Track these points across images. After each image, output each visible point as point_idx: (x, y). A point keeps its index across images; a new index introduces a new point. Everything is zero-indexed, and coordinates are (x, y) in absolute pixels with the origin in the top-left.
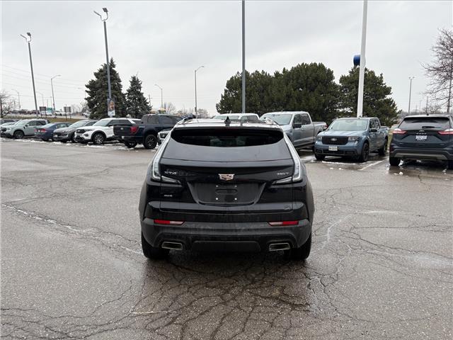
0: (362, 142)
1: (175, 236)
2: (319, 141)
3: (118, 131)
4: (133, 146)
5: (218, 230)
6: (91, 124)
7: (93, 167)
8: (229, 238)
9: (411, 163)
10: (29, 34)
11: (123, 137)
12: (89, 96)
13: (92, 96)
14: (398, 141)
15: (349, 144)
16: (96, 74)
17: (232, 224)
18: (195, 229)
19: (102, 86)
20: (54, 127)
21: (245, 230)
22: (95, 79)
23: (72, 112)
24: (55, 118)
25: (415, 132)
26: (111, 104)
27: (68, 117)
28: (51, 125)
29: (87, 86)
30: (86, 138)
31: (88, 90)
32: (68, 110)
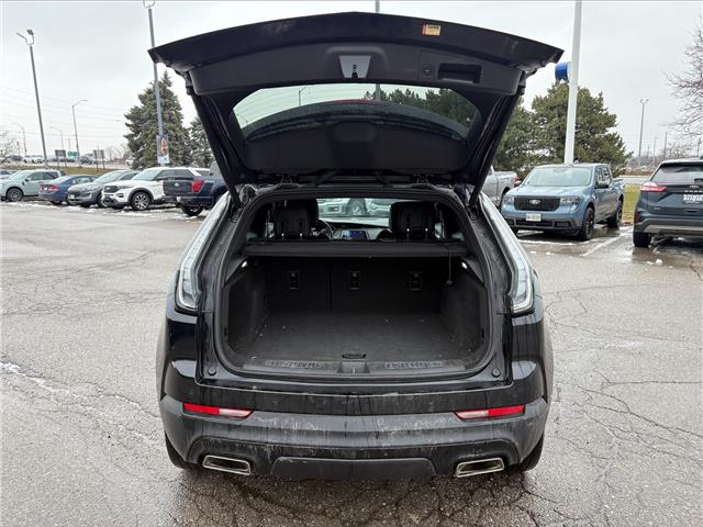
0: (583, 206)
1: (231, 445)
2: (509, 204)
3: (171, 189)
4: (196, 214)
5: (334, 434)
6: (129, 177)
7: (121, 252)
8: (360, 453)
9: (668, 242)
10: (30, 32)
11: (178, 199)
12: (131, 132)
13: (137, 133)
14: (651, 204)
15: (560, 210)
16: (141, 97)
17: (368, 419)
18: (279, 431)
19: (150, 117)
20: (70, 182)
21: (400, 434)
22: (140, 105)
23: (107, 158)
24: (81, 167)
25: (681, 189)
26: (163, 143)
27: (101, 166)
28: (65, 178)
29: (128, 117)
30: (120, 200)
31: (130, 122)
32: (99, 154)
